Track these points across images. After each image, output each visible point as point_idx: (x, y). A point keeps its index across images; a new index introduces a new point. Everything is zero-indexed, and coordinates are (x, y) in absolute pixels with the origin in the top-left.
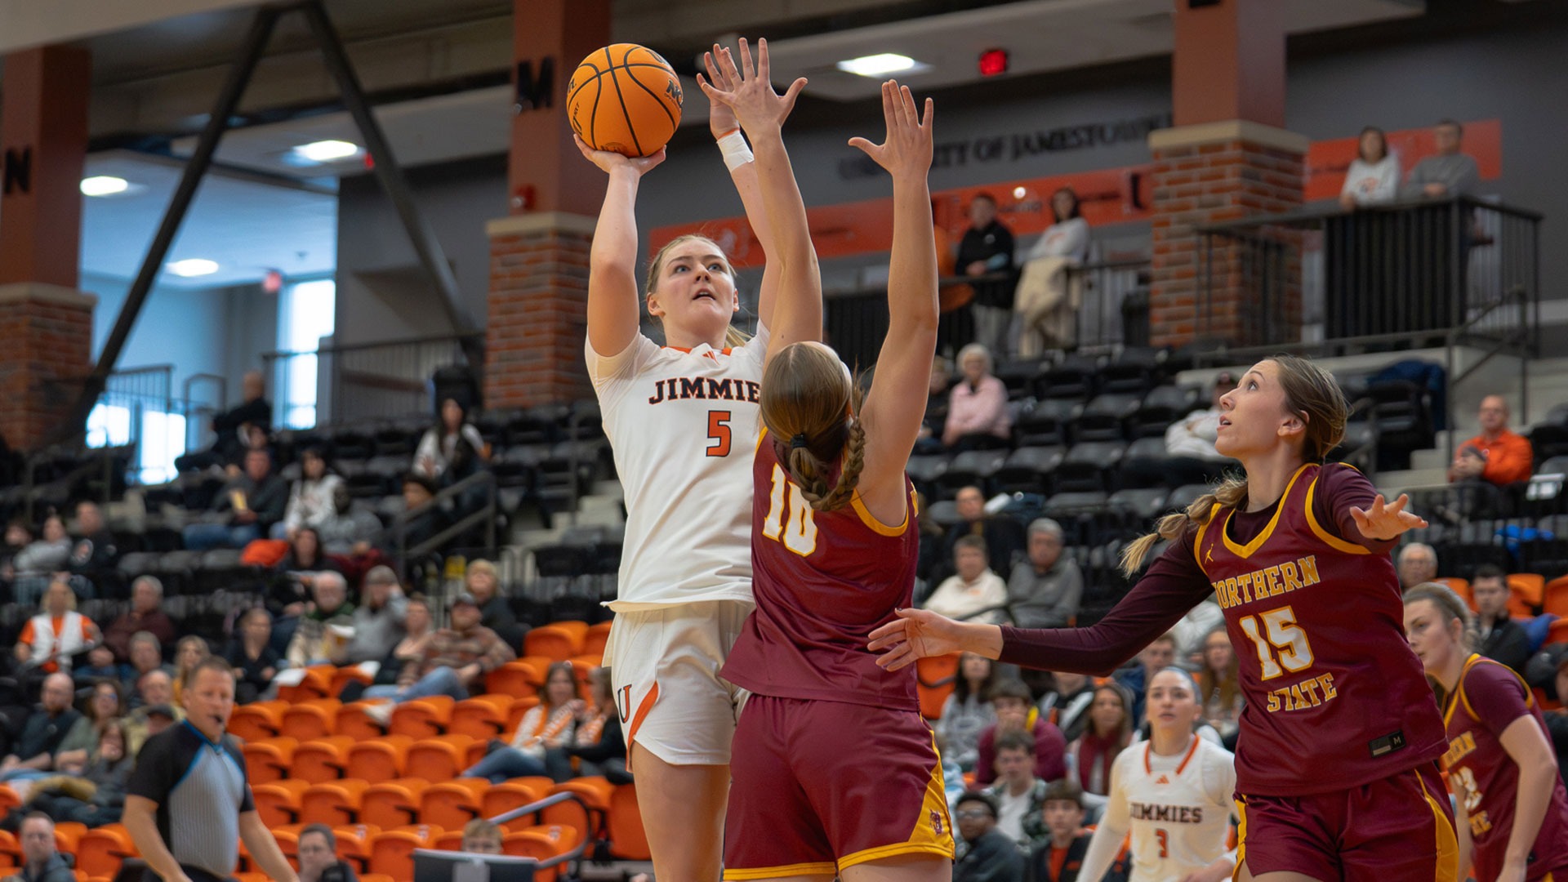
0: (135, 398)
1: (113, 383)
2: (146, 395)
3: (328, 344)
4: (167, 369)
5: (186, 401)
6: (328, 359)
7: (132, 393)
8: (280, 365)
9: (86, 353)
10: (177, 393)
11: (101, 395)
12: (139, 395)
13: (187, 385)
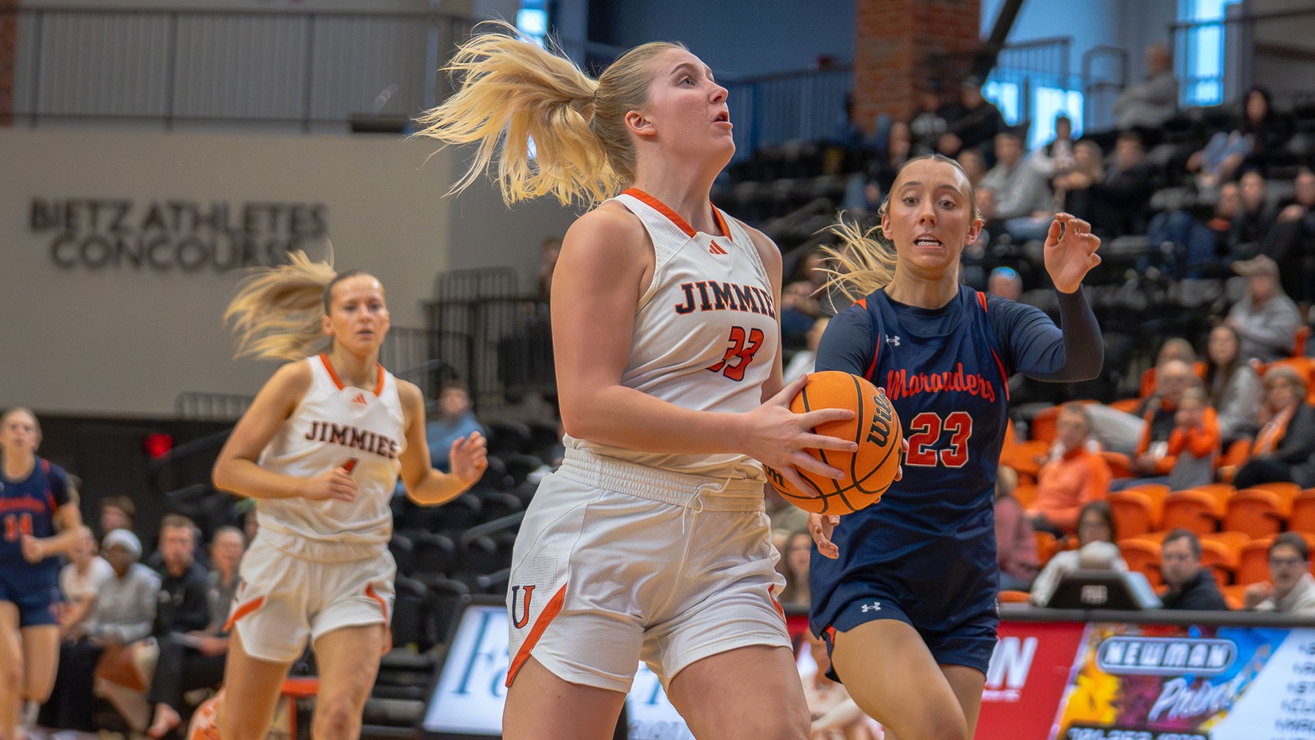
0: (1024, 73)
1: (1006, 58)
2: (1036, 70)
3: (1236, 13)
4: (1065, 42)
5: (1085, 76)
6: (1235, 30)
7: (1020, 68)
8: (1180, 37)
9: (976, 25)
10: (1075, 66)
11: (992, 72)
12: (1028, 68)
13: (1087, 59)
